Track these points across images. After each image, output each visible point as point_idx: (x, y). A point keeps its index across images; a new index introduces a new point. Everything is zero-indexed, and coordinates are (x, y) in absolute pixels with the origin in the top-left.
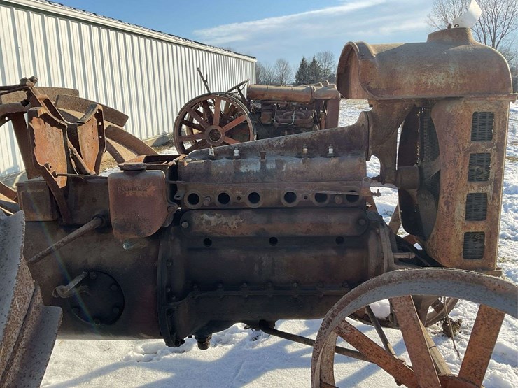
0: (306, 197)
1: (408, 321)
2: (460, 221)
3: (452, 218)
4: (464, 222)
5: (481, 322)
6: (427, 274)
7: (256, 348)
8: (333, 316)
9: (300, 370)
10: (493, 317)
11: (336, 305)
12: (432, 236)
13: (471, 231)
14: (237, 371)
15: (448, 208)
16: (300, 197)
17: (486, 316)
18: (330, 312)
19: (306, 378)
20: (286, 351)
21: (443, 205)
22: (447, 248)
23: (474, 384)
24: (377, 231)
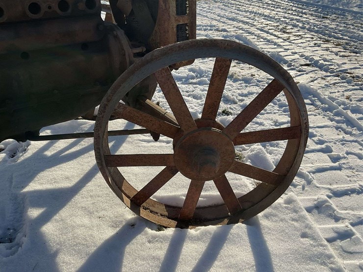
0: (50, 7)
1: (169, 87)
2: (173, 16)
3: (169, 14)
4: (176, 16)
5: (216, 75)
6: (179, 47)
7: (19, 161)
8: (108, 101)
9: (65, 164)
10: (223, 69)
11: (109, 91)
12: (154, 32)
13: (180, 23)
14: (11, 182)
15: (165, 5)
16: (44, 7)
17: (219, 70)
18: (105, 98)
19: (72, 168)
20: (46, 155)
21: (162, 3)
22: (167, 38)
23: (211, 119)
24: (115, 33)
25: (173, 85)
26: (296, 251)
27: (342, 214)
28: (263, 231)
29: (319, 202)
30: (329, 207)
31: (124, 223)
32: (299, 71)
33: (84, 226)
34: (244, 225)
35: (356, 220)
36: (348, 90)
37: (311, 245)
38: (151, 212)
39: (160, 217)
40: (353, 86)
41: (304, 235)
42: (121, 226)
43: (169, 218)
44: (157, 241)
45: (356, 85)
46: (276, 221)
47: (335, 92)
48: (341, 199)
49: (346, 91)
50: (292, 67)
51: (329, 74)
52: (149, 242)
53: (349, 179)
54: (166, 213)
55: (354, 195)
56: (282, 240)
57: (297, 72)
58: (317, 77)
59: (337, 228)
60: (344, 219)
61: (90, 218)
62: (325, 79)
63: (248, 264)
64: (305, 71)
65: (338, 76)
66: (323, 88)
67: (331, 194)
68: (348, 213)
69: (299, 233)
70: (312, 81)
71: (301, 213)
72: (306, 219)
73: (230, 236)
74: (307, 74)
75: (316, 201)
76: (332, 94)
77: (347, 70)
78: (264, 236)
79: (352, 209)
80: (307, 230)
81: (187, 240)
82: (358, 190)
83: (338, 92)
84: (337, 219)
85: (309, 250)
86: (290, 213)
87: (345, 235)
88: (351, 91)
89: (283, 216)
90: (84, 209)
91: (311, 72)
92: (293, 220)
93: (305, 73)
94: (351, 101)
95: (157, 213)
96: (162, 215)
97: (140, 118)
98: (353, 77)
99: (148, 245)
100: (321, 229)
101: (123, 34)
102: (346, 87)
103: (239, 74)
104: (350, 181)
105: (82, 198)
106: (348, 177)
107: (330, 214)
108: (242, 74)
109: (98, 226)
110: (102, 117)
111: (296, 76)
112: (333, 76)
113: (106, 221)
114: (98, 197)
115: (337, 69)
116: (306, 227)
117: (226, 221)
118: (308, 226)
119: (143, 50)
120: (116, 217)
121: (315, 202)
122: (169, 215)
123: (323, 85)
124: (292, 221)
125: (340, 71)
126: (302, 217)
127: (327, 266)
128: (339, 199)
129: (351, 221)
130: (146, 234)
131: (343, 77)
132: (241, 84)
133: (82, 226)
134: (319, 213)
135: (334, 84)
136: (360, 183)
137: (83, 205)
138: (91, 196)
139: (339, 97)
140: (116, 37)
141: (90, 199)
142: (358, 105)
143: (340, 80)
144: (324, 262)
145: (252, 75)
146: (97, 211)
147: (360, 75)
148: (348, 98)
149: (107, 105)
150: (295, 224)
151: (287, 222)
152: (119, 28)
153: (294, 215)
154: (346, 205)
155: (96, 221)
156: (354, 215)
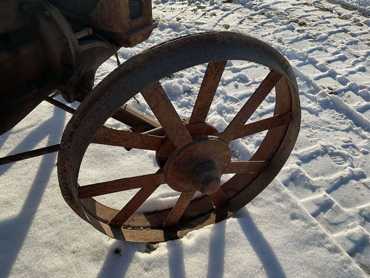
23: (201, 122)
24: (48, 14)
25: (162, 95)
26: (293, 237)
27: (316, 182)
28: (255, 221)
29: (292, 173)
30: (303, 177)
31: (107, 252)
32: (224, 10)
33: (59, 269)
34: (235, 220)
35: (330, 186)
36: (278, 30)
37: (303, 226)
38: (133, 228)
39: (144, 230)
40: (281, 25)
41: (294, 217)
42: (104, 257)
43: (152, 228)
44: (154, 266)
45: (283, 24)
46: (262, 206)
47: (266, 35)
48: (309, 164)
49: (275, 32)
50: (215, 5)
51: (254, 12)
52: (146, 270)
53: (310, 139)
54: (148, 224)
55: (319, 158)
56: (276, 228)
57: (223, 12)
58: (243, 16)
59: (317, 200)
60: (319, 187)
61: (62, 255)
62: (252, 19)
63: (256, 267)
64: (229, 10)
65: (263, 14)
66: (254, 30)
67: (299, 161)
68: (321, 180)
69: (288, 216)
70: (241, 23)
71: (284, 192)
72: (290, 197)
73: (227, 237)
74: (232, 13)
75: (289, 172)
76: (264, 37)
77: (269, 6)
78: (258, 226)
79: (323, 174)
80: (295, 211)
81: (185, 255)
82: (321, 151)
83: (269, 34)
84: (314, 189)
85: (303, 234)
86: (272, 193)
87: (325, 206)
88: (280, 32)
89: (268, 199)
90: (48, 244)
91: (236, 10)
92: (278, 200)
93: (230, 12)
94: (283, 44)
95: (139, 227)
96: (144, 228)
97: (118, 137)
98: (278, 14)
99: (146, 274)
100: (304, 204)
101: (59, 14)
102: (274, 27)
103: (163, 19)
104: (311, 142)
105: (40, 229)
106: (308, 137)
107: (306, 184)
108: (166, 18)
109: (77, 265)
110: (69, 148)
111: (223, 17)
112: (258, 14)
113: (84, 255)
114: (60, 222)
115: (260, 4)
116: (293, 207)
117: (213, 216)
118: (294, 206)
119: (89, 34)
120: (94, 246)
121: (290, 174)
122: (152, 225)
123: (252, 27)
124: (277, 202)
125: (264, 7)
126: (286, 196)
127: (325, 247)
128: (307, 164)
129: (326, 188)
130: (139, 260)
131: (269, 15)
132: (169, 32)
133: (56, 271)
134: (296, 185)
135: (263, 24)
136: (320, 142)
137: (46, 239)
138: (51, 224)
139: (271, 41)
140: (50, 19)
141: (50, 228)
142: (293, 50)
143: (265, 19)
144: (320, 243)
145: (178, 19)
146: (66, 244)
147: (283, 11)
148: (280, 41)
149: (73, 132)
150: (282, 205)
151: (274, 204)
152: (52, 6)
153: (276, 195)
154: (316, 172)
155: (71, 259)
156: (326, 181)
